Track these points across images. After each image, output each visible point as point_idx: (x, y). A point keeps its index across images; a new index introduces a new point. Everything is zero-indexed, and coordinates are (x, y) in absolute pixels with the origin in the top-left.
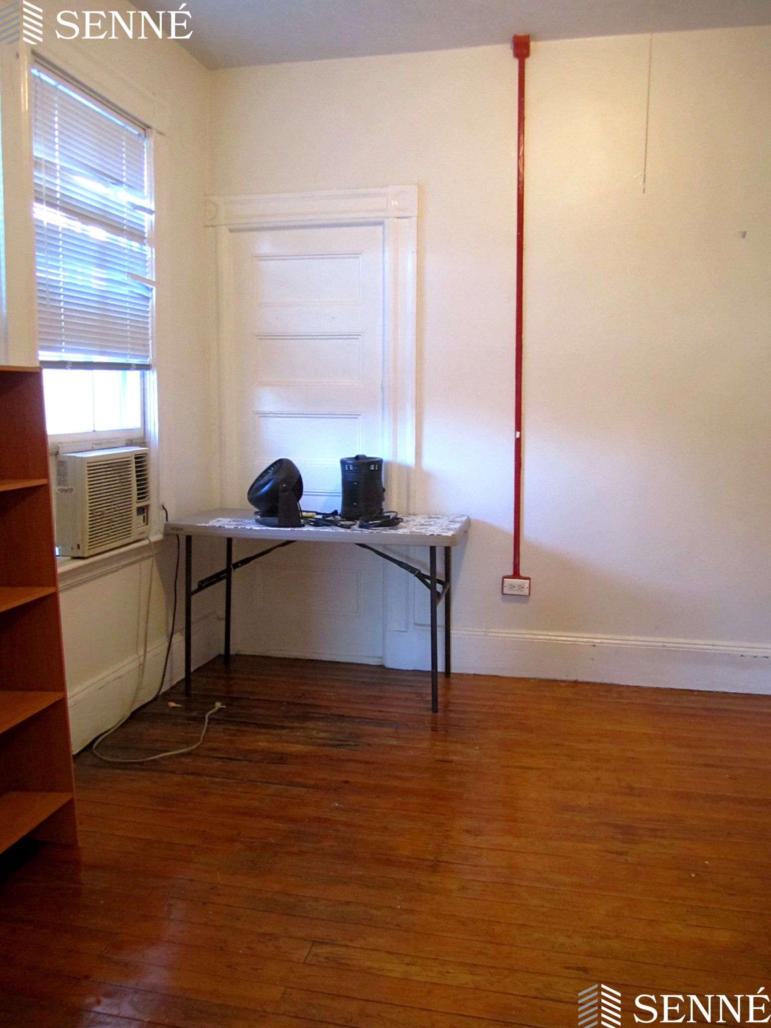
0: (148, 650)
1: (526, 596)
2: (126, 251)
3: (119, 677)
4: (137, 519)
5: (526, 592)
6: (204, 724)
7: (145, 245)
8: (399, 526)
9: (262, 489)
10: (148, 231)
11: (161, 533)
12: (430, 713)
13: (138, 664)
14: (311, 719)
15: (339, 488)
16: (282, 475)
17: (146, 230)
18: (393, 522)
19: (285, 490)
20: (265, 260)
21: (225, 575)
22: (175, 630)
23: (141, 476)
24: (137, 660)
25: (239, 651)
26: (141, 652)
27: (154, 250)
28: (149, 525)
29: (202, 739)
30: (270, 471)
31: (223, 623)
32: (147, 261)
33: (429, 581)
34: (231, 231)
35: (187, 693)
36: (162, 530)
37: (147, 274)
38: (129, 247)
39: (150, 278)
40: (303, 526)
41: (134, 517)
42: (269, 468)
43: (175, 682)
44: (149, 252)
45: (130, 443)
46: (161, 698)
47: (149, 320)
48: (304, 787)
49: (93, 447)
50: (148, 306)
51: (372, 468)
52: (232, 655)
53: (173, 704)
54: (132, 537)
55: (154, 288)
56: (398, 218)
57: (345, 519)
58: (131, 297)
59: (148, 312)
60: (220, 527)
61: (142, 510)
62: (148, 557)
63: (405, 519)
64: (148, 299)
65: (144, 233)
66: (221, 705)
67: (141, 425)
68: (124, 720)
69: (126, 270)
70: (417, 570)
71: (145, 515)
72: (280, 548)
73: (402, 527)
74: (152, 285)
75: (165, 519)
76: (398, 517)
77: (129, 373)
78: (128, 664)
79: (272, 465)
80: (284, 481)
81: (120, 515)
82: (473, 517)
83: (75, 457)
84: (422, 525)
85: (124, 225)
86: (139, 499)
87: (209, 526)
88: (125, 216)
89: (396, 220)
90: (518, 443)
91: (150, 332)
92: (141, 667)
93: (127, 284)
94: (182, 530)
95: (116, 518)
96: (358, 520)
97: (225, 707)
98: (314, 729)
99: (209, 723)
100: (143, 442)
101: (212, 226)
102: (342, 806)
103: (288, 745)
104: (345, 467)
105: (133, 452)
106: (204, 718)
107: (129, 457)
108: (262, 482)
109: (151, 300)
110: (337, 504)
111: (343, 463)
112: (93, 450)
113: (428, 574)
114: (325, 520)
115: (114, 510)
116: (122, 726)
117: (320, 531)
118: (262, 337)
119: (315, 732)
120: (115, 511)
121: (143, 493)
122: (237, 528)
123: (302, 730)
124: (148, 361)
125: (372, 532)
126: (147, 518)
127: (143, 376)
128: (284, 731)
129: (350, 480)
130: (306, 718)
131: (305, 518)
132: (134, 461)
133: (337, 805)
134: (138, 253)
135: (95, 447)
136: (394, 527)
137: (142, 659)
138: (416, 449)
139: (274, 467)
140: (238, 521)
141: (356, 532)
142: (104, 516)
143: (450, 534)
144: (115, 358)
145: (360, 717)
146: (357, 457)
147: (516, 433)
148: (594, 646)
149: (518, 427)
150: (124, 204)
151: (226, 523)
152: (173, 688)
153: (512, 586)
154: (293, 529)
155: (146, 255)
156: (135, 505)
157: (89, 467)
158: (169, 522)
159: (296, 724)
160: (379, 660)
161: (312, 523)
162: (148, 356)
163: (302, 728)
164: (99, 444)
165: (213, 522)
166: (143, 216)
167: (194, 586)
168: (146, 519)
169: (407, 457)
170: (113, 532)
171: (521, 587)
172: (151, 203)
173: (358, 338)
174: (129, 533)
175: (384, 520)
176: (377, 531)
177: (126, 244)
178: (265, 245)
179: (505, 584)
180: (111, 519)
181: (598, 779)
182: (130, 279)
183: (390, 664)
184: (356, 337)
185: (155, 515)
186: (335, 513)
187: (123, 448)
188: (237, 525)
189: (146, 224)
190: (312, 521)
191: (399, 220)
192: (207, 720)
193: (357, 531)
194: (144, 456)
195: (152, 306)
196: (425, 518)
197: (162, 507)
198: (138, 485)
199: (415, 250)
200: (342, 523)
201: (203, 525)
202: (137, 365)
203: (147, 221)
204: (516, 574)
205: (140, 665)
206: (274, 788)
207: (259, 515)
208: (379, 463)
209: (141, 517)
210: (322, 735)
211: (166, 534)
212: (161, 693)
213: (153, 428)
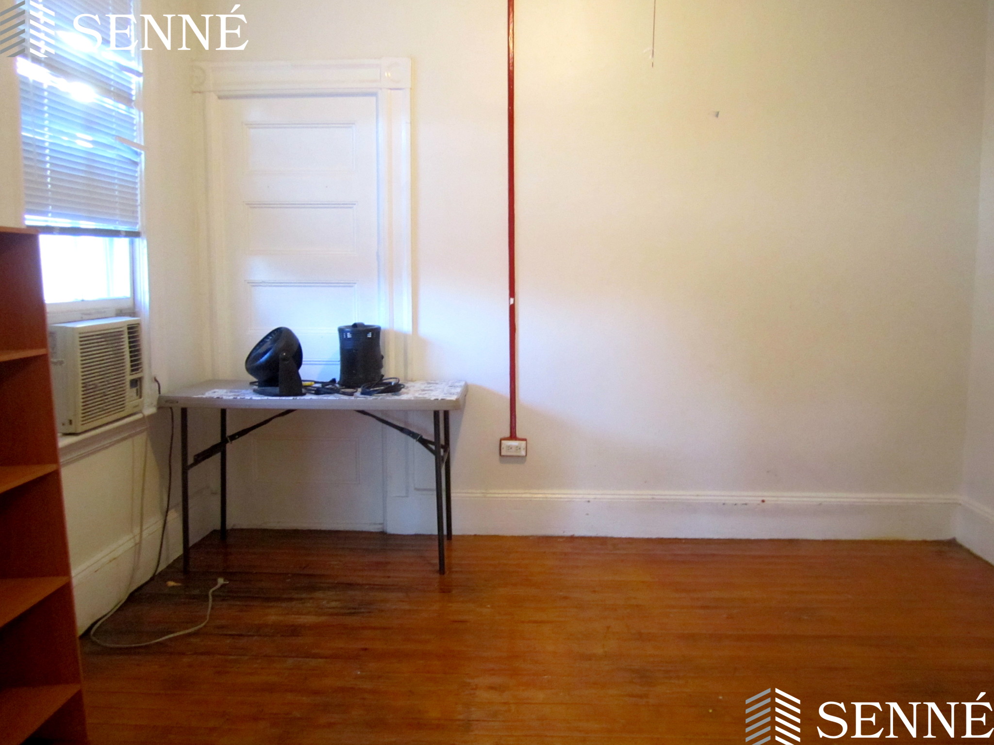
0: (144, 528)
1: (523, 457)
2: (114, 114)
3: (114, 559)
4: (130, 393)
5: (523, 453)
6: (208, 601)
7: (132, 107)
8: (401, 392)
9: (261, 358)
10: (136, 94)
11: (154, 406)
12: (437, 575)
13: (133, 544)
14: (320, 589)
15: (338, 357)
16: (281, 344)
17: (133, 93)
18: (395, 388)
19: (285, 359)
20: (255, 128)
21: (220, 448)
22: (170, 506)
23: (134, 346)
24: (132, 540)
25: (234, 525)
26: (137, 530)
27: (142, 114)
28: (142, 398)
29: (208, 617)
30: (268, 340)
31: (218, 497)
32: (133, 125)
33: (433, 447)
34: (220, 98)
35: (186, 571)
36: (155, 403)
37: (135, 137)
38: (116, 110)
39: (138, 142)
40: (304, 394)
41: (127, 390)
42: (266, 337)
43: (171, 561)
44: (137, 116)
45: (120, 313)
46: (158, 578)
47: (138, 186)
48: (321, 658)
49: (82, 317)
50: (136, 172)
51: (370, 335)
52: (228, 530)
53: (171, 584)
54: (126, 411)
55: (143, 152)
56: (391, 89)
57: (344, 387)
58: (120, 161)
59: (137, 177)
60: (218, 398)
61: (136, 383)
62: (141, 432)
63: (406, 385)
64: (136, 164)
65: (132, 95)
66: (224, 581)
67: (131, 295)
68: (121, 604)
69: (114, 133)
70: (418, 435)
71: (138, 387)
72: (279, 418)
73: (404, 393)
74: (141, 149)
75: (157, 392)
76: (400, 383)
77: (116, 240)
78: (123, 544)
79: (270, 334)
80: (284, 349)
81: (113, 388)
82: (470, 382)
83: (66, 328)
84: (423, 390)
85: (111, 86)
86: (132, 371)
87: (206, 398)
88: (112, 77)
89: (389, 91)
90: (512, 309)
91: (139, 197)
92: (138, 546)
93: (115, 148)
94: (177, 402)
95: (110, 391)
96: (360, 387)
97: (228, 582)
98: (323, 599)
99: (213, 601)
100: (133, 313)
101: (200, 92)
102: (364, 674)
103: (299, 616)
104: (343, 335)
105: (124, 322)
106: (207, 596)
107: (121, 328)
108: (261, 351)
109: (140, 165)
110: (335, 372)
111: (341, 331)
112: (82, 320)
113: (433, 440)
114: (325, 388)
115: (107, 383)
116: (118, 610)
117: (322, 399)
118: (251, 205)
119: (324, 602)
120: (109, 384)
121: (136, 364)
122: (236, 398)
123: (311, 601)
124: (137, 228)
125: (376, 399)
126: (141, 392)
127: (132, 244)
128: (294, 603)
129: (348, 348)
130: (312, 588)
131: (306, 387)
132: (126, 331)
133: (359, 673)
134: (126, 116)
135: (85, 317)
136: (397, 393)
137: (137, 538)
138: (413, 317)
139: (272, 336)
140: (235, 392)
141: (359, 399)
142: (98, 389)
143: (454, 398)
144: (101, 224)
145: (370, 584)
146: (355, 325)
147: (510, 299)
148: (589, 501)
149: (512, 294)
150: (111, 64)
151: (224, 394)
152: (169, 567)
153: (510, 448)
154: (295, 398)
155: (133, 119)
156: (129, 378)
157: (81, 337)
158: (161, 395)
159: (304, 596)
160: (380, 526)
161: (313, 392)
162: (137, 223)
163: (311, 598)
164: (89, 314)
165: (209, 394)
166: (130, 78)
167: (190, 461)
168: (139, 393)
169: (403, 324)
170: (106, 406)
171: (518, 448)
172: (139, 64)
173: (352, 207)
174: (123, 407)
175: (386, 386)
176: (380, 397)
177: (112, 106)
178: (255, 112)
179: (503, 446)
180: (104, 392)
181: (608, 628)
182: (118, 142)
183: (391, 529)
184: (351, 206)
185: (148, 387)
186: (334, 381)
187: (113, 318)
188: (235, 395)
189: (133, 86)
190: (313, 390)
191: (392, 91)
192: (210, 597)
193: (360, 397)
194: (136, 326)
195: (141, 171)
196: (425, 384)
197: (154, 380)
198: (131, 357)
199: (409, 121)
200: (343, 390)
201: (200, 396)
202: (126, 232)
203: (135, 83)
204: (513, 436)
205: (136, 544)
206: (290, 662)
207: (256, 385)
208: (376, 331)
209: (134, 390)
210: (334, 604)
211: (160, 408)
212: (158, 572)
213: (144, 297)
